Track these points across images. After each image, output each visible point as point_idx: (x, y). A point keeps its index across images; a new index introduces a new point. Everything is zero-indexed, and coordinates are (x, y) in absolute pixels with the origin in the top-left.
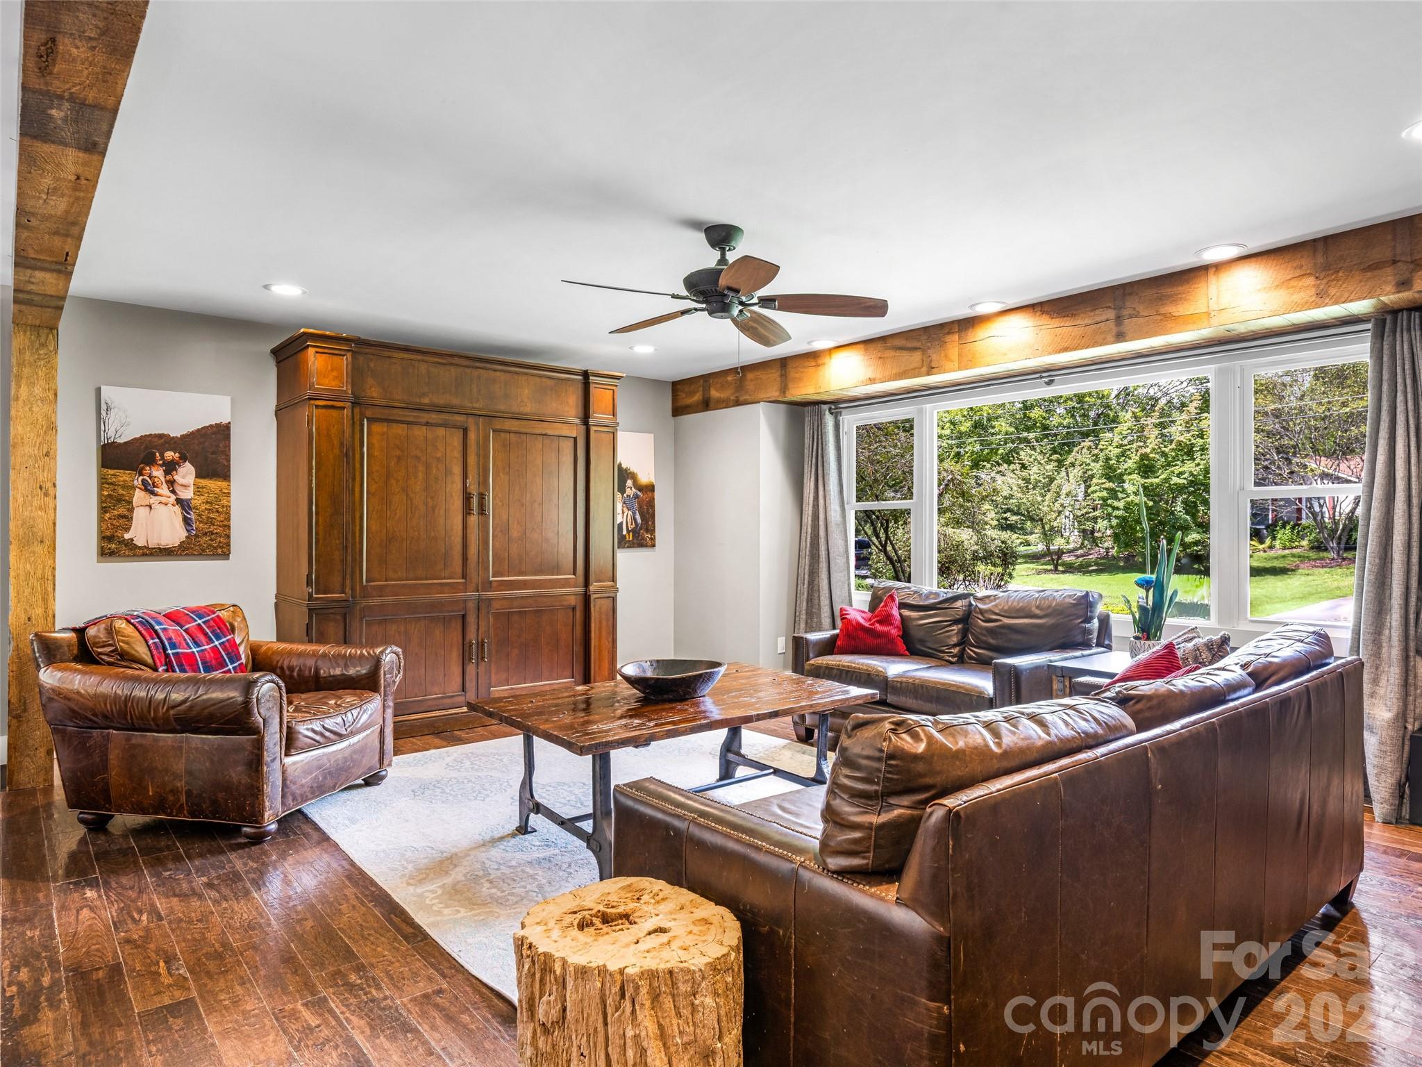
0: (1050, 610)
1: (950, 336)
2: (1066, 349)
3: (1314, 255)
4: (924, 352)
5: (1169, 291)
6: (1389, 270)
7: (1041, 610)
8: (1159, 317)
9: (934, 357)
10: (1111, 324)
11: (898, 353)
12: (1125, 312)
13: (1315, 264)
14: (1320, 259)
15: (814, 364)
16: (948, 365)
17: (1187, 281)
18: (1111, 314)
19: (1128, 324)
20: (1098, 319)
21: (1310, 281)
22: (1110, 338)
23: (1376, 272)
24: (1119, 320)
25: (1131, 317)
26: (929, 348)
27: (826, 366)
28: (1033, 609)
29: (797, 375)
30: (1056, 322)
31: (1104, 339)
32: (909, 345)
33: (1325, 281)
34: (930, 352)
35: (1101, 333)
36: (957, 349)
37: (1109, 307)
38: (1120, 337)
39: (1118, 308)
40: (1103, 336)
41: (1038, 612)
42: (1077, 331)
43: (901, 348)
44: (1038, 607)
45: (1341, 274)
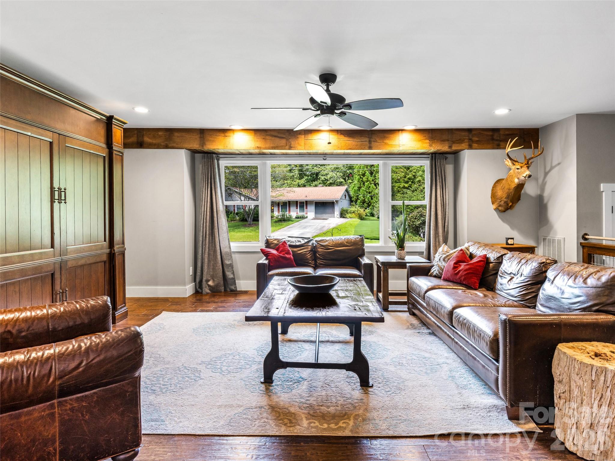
0: (352, 244)
1: (300, 135)
2: (350, 149)
3: (429, 133)
4: (287, 140)
5: (387, 136)
6: (447, 142)
7: (349, 243)
8: (383, 143)
9: (292, 143)
10: (367, 143)
11: (273, 138)
12: (372, 140)
13: (429, 137)
14: (430, 135)
15: (223, 135)
16: (299, 147)
17: (393, 133)
18: (367, 139)
19: (373, 144)
20: (362, 140)
21: (428, 141)
22: (366, 148)
23: (444, 142)
24: (370, 142)
25: (374, 142)
26: (290, 139)
27: (231, 138)
28: (345, 243)
29: (212, 139)
30: (346, 139)
31: (365, 148)
32: (279, 135)
33: (432, 142)
34: (290, 140)
35: (364, 145)
36: (303, 141)
37: (367, 137)
38: (370, 148)
39: (370, 138)
40: (364, 147)
41: (348, 244)
42: (354, 143)
43: (275, 136)
44: (347, 242)
45: (435, 141)
